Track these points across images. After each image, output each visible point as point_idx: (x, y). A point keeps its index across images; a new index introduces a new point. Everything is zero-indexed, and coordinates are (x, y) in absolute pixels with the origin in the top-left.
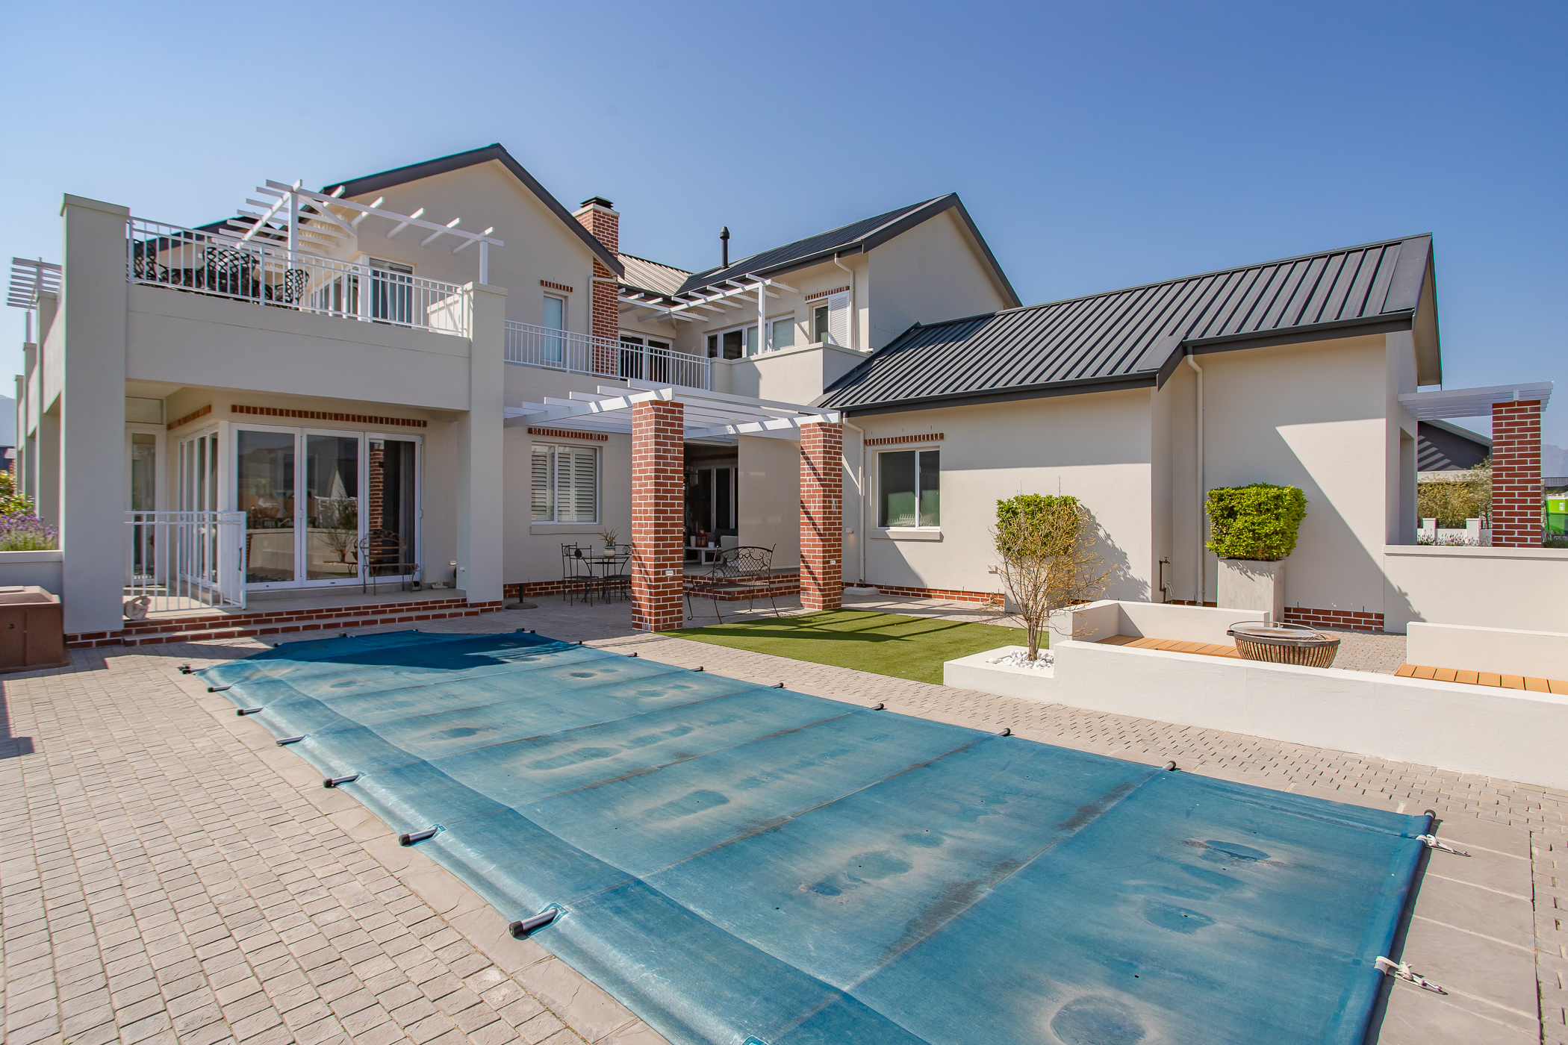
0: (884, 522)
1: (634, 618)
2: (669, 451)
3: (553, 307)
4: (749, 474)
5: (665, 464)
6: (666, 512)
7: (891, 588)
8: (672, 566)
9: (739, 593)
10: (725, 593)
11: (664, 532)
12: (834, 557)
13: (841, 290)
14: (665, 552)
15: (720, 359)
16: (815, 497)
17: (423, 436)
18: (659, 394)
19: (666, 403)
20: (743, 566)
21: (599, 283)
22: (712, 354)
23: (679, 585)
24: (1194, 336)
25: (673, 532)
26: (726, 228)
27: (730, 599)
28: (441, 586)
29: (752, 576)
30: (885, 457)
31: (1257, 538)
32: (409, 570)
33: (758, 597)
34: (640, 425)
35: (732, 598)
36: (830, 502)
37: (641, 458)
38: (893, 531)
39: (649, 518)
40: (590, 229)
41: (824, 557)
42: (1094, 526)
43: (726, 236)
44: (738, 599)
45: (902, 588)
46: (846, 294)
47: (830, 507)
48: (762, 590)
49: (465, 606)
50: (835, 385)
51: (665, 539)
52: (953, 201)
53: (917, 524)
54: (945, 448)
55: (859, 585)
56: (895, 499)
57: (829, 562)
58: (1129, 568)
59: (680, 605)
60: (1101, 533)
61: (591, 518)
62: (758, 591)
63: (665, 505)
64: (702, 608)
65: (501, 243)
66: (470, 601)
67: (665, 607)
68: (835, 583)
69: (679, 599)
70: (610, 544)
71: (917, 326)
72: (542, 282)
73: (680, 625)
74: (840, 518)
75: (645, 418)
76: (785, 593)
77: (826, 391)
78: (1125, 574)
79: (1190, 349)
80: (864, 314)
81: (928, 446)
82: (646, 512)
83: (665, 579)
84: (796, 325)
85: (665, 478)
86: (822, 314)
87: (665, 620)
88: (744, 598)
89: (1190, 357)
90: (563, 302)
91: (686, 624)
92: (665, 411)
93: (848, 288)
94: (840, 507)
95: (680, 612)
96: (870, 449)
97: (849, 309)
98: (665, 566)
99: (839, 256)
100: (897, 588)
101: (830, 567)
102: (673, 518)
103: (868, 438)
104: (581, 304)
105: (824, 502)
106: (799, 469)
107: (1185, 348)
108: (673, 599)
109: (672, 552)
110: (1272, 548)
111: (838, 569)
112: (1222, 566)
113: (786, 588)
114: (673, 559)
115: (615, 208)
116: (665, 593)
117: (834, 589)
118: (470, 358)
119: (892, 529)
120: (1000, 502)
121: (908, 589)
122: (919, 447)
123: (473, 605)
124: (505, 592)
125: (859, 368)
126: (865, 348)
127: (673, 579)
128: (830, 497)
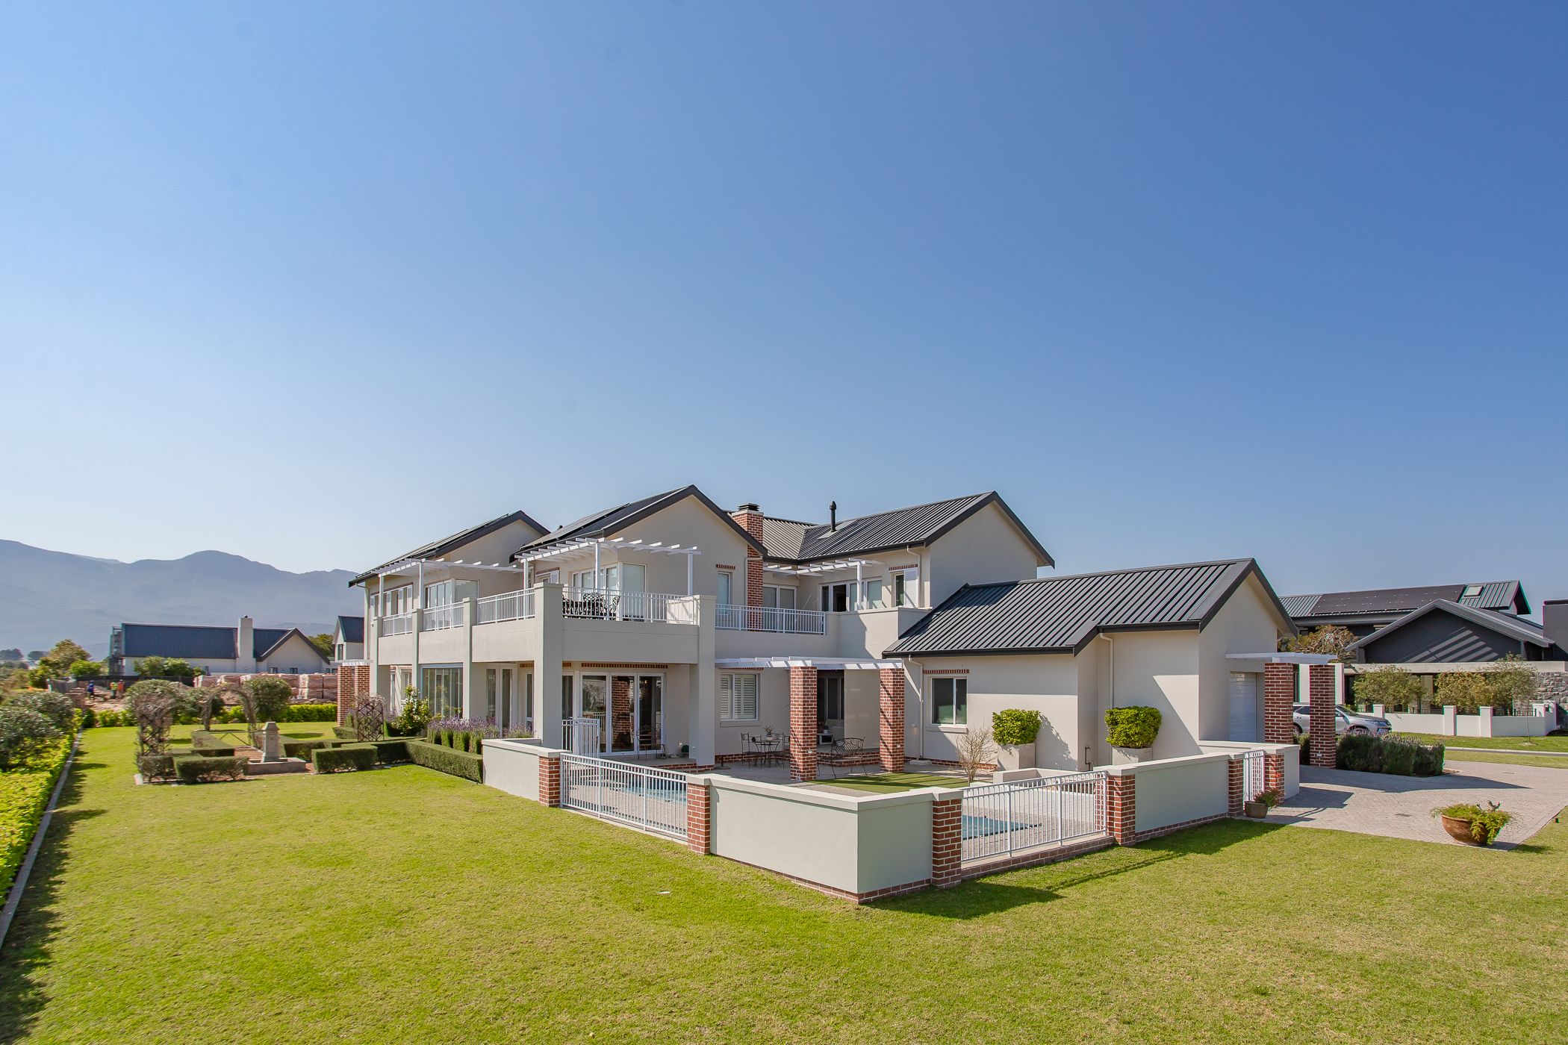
0: (936, 719)
1: (792, 774)
2: (810, 691)
3: (723, 580)
4: (851, 691)
5: (808, 698)
6: (808, 721)
7: (939, 761)
8: (811, 748)
9: (845, 762)
10: (836, 762)
11: (807, 732)
12: (899, 743)
13: (912, 566)
14: (808, 742)
15: (831, 612)
16: (888, 709)
17: (665, 674)
18: (805, 663)
19: (808, 668)
20: (847, 747)
21: (751, 561)
22: (825, 608)
23: (815, 758)
24: (1103, 623)
25: (812, 731)
26: (834, 502)
27: (839, 766)
28: (675, 757)
29: (854, 753)
30: (936, 681)
31: (1128, 736)
32: (658, 748)
33: (855, 765)
34: (795, 678)
35: (841, 765)
36: (897, 712)
37: (795, 695)
38: (943, 726)
39: (800, 725)
40: (744, 526)
41: (893, 743)
42: (1050, 728)
43: (834, 507)
44: (844, 766)
45: (945, 761)
46: (916, 569)
47: (897, 715)
48: (859, 761)
49: (696, 767)
50: (907, 634)
51: (808, 735)
52: (994, 497)
53: (954, 722)
54: (970, 679)
55: (920, 759)
56: (942, 709)
57: (896, 746)
58: (1069, 753)
59: (815, 768)
60: (1054, 732)
61: (753, 716)
62: (856, 762)
63: (808, 718)
64: (826, 771)
65: (700, 553)
66: (698, 765)
67: (808, 768)
68: (900, 758)
69: (815, 765)
70: (769, 734)
71: (966, 586)
72: (717, 565)
73: (815, 778)
74: (903, 721)
75: (798, 675)
76: (872, 763)
77: (900, 638)
78: (1067, 756)
79: (1101, 630)
80: (927, 585)
81: (961, 676)
82: (798, 721)
83: (808, 755)
84: (884, 588)
85: (808, 705)
86: (900, 580)
87: (808, 775)
88: (847, 766)
89: (1101, 634)
90: (729, 576)
91: (818, 778)
92: (808, 671)
93: (917, 566)
94: (903, 715)
95: (815, 771)
96: (926, 676)
97: (917, 581)
98: (808, 748)
99: (910, 547)
100: (942, 761)
101: (897, 749)
102: (812, 725)
103: (925, 670)
104: (740, 577)
105: (893, 713)
106: (879, 694)
107: (1097, 629)
108: (812, 765)
109: (811, 742)
110: (1135, 742)
111: (901, 750)
112: (1115, 751)
113: (873, 760)
114: (812, 745)
115: (760, 510)
116: (808, 762)
117: (899, 761)
118: (698, 635)
119: (943, 725)
120: (994, 714)
121: (949, 762)
122: (956, 677)
123: (699, 767)
124: (716, 759)
125: (923, 620)
126: (928, 607)
127: (811, 755)
128: (897, 709)
